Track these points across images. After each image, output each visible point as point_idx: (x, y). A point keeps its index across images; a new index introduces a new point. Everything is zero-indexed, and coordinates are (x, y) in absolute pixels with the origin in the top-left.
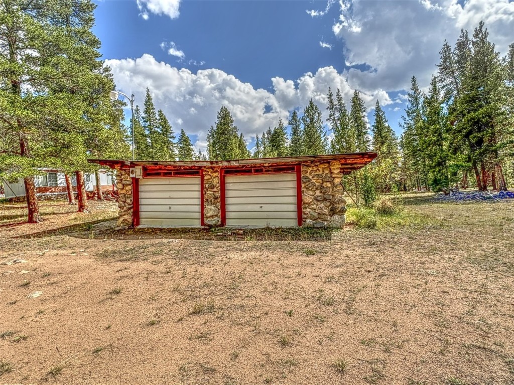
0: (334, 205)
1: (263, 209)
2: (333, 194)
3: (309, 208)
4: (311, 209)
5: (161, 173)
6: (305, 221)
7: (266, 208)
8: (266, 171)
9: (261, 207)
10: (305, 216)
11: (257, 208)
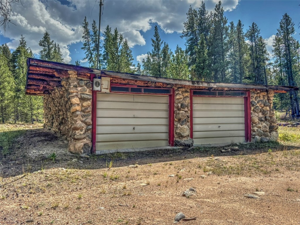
0: (271, 124)
1: (221, 128)
2: (271, 116)
3: (256, 127)
4: (258, 127)
5: (128, 88)
6: (253, 138)
7: (223, 127)
8: (226, 94)
9: (219, 127)
10: (254, 133)
11: (215, 127)
